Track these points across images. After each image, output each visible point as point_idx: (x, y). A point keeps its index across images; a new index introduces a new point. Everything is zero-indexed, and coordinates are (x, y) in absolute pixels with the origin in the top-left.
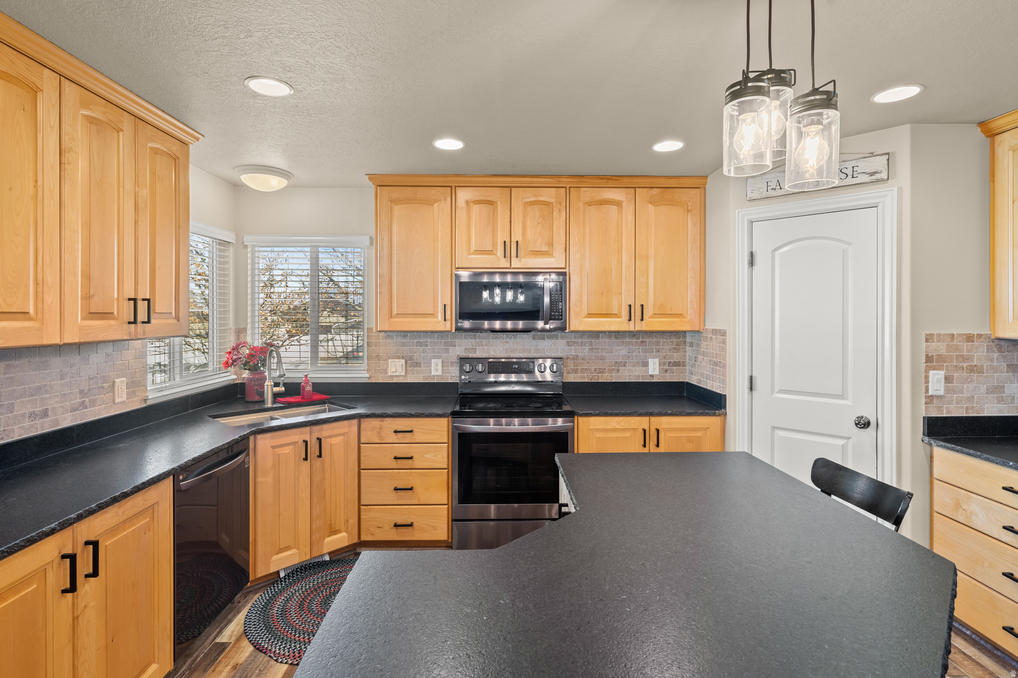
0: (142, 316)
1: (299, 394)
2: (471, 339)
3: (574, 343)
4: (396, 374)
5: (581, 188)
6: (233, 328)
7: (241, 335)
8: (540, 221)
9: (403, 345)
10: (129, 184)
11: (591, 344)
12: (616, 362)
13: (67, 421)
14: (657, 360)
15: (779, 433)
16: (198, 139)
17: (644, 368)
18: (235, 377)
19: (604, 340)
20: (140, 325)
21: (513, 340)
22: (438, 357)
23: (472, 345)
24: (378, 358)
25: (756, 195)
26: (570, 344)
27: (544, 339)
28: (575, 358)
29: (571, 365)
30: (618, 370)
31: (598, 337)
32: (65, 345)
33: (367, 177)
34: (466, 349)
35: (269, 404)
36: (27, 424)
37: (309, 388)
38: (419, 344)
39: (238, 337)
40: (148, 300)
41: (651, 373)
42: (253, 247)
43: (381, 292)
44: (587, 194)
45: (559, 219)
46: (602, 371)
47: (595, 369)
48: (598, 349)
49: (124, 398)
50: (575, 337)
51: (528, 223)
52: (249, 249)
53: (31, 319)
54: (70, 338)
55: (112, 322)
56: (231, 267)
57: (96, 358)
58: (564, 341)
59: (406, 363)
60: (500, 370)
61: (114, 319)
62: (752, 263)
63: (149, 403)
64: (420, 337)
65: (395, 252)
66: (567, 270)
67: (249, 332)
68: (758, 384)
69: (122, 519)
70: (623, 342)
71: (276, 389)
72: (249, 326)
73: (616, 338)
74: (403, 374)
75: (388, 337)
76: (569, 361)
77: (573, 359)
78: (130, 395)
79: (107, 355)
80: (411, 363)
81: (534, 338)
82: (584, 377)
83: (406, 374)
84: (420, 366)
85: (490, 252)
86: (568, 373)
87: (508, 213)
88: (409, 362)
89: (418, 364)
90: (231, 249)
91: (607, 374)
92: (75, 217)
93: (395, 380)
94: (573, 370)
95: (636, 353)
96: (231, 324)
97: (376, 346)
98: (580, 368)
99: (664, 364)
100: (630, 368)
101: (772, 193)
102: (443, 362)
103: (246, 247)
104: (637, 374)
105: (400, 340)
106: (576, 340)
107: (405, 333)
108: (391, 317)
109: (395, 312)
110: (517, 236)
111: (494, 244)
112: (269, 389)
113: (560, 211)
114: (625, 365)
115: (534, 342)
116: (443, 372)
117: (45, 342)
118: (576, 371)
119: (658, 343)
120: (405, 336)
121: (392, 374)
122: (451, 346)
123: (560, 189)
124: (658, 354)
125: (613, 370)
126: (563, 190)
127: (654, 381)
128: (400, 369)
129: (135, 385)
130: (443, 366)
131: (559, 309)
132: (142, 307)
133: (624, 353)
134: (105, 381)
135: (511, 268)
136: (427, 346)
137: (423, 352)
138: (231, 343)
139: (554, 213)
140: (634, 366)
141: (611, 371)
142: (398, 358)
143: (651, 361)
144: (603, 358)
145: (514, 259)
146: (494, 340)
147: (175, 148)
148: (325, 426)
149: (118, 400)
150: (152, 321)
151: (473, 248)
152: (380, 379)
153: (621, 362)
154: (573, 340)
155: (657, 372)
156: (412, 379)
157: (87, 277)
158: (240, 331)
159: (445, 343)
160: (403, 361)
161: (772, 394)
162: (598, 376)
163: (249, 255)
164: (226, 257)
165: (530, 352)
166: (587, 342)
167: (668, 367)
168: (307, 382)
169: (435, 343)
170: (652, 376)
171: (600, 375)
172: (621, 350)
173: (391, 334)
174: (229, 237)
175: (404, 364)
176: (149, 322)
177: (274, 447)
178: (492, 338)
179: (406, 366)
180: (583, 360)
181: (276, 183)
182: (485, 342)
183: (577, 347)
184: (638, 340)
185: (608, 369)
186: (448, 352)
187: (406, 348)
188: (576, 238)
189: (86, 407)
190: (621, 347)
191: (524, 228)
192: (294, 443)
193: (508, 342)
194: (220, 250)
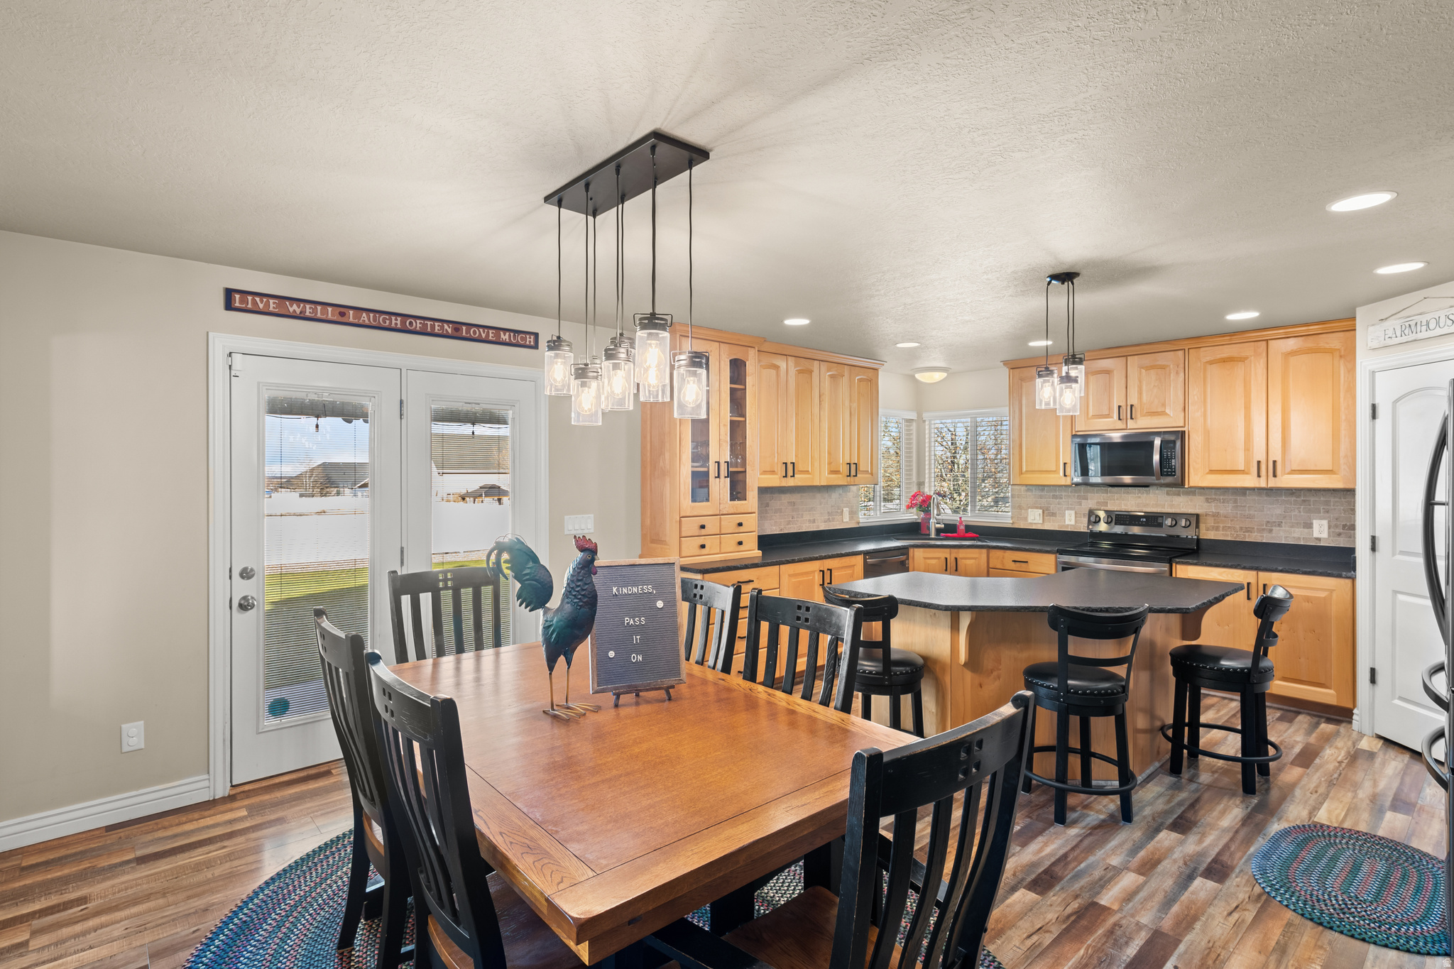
0: (853, 473)
1: (955, 532)
2: (1103, 493)
3: (1215, 499)
4: (1034, 522)
5: (1202, 349)
6: (916, 481)
7: (921, 487)
8: (1156, 384)
9: (1041, 497)
10: (847, 403)
11: (1235, 501)
12: (1268, 522)
13: (823, 527)
14: (1325, 523)
15: (1400, 597)
16: (883, 365)
17: (1306, 530)
18: (916, 517)
19: (1250, 498)
20: (852, 478)
21: (1145, 495)
22: (1071, 509)
23: (1104, 499)
24: (1020, 507)
25: (1375, 344)
26: (1210, 501)
27: (1179, 495)
28: (1216, 515)
29: (1210, 522)
30: (1271, 531)
31: (1245, 494)
32: (822, 486)
33: (1002, 363)
34: (1098, 503)
35: (933, 536)
36: (807, 525)
37: (962, 527)
38: (1055, 497)
39: (919, 488)
40: (856, 464)
41: (1316, 535)
42: (930, 421)
43: (1013, 454)
44: (1207, 354)
45: (1176, 382)
46: (1249, 530)
47: (1241, 528)
48: (1245, 506)
49: (848, 520)
50: (1216, 494)
51: (1144, 388)
52: (927, 423)
53: (810, 474)
54: (824, 483)
55: (840, 476)
56: (914, 437)
57: (835, 495)
58: (1202, 498)
59: (1043, 513)
60: (1127, 522)
61: (841, 474)
62: (1374, 416)
63: (861, 525)
64: (1055, 491)
65: (1024, 421)
66: (1185, 429)
67: (927, 485)
68: (1380, 544)
69: (841, 566)
70: (1277, 500)
71: (938, 526)
72: (927, 480)
73: (1268, 495)
74: (1041, 522)
75: (1028, 490)
76: (1208, 518)
77: (1213, 516)
78: (851, 518)
79: (840, 494)
80: (1047, 513)
81: (1168, 494)
82: (1227, 535)
83: (1043, 522)
84: (1056, 516)
85: (1108, 416)
86: (1208, 529)
87: (1124, 379)
88: (1046, 512)
89: (1053, 514)
90: (914, 424)
91: (1256, 534)
92: (825, 425)
93: (1034, 527)
94: (1213, 527)
95: (1296, 513)
96: (914, 479)
97: (1018, 498)
98: (1221, 525)
99: (1336, 526)
100: (1287, 529)
101: (1389, 342)
102: (1076, 513)
103: (924, 421)
104: (1296, 535)
105: (1039, 493)
106: (1217, 497)
107: (1042, 487)
108: (1022, 474)
109: (1024, 469)
110: (1133, 400)
111: (1110, 409)
112: (933, 525)
113: (1177, 373)
114: (1279, 525)
115: (1169, 498)
116: (1076, 522)
117: (815, 484)
118: (1217, 529)
119: (1327, 503)
120: (1043, 490)
121: (1031, 522)
122: (1083, 499)
123: (1177, 352)
124: (1327, 515)
125: (1263, 530)
126: (1181, 353)
127: (1322, 544)
128: (1038, 518)
129: (853, 513)
130: (1076, 517)
131: (1172, 466)
132: (853, 467)
133: (1278, 512)
134: (838, 509)
135: (1127, 429)
136: (1062, 498)
137: (1059, 504)
138: (914, 490)
139: (1172, 375)
140: (1292, 527)
141: (1262, 530)
142: (1037, 508)
143: (1316, 523)
144: (1250, 517)
145: (1129, 421)
146: (1125, 495)
147: (870, 373)
148: (961, 550)
149: (845, 520)
150: (858, 475)
151: (1091, 414)
152: (1022, 525)
153: (1275, 522)
154: (1214, 497)
155: (1325, 535)
156: (1050, 526)
157: (829, 453)
158: (921, 484)
159: (1078, 496)
160: (1041, 511)
161: (1393, 556)
162: (1245, 535)
163: (927, 427)
164: (911, 430)
165: (1163, 507)
166: (1231, 499)
167: (1342, 531)
168: (961, 522)
169: (1069, 496)
170: (1319, 539)
171: (1247, 534)
172: (1275, 509)
173: (1031, 488)
174: (913, 416)
175: (1041, 513)
176: (856, 476)
177: (925, 558)
178: (1124, 493)
179: (1043, 516)
180: (1225, 517)
181: (938, 376)
182: (1116, 496)
183: (1219, 504)
184: (1298, 499)
185: (1257, 529)
186: (1081, 505)
187: (1044, 500)
188: (1196, 397)
189: (830, 521)
190: (1274, 506)
191: (1140, 393)
192: (939, 558)
193: (1140, 497)
194: (907, 426)
